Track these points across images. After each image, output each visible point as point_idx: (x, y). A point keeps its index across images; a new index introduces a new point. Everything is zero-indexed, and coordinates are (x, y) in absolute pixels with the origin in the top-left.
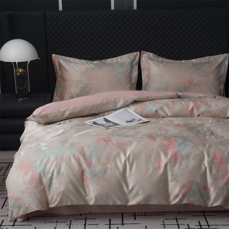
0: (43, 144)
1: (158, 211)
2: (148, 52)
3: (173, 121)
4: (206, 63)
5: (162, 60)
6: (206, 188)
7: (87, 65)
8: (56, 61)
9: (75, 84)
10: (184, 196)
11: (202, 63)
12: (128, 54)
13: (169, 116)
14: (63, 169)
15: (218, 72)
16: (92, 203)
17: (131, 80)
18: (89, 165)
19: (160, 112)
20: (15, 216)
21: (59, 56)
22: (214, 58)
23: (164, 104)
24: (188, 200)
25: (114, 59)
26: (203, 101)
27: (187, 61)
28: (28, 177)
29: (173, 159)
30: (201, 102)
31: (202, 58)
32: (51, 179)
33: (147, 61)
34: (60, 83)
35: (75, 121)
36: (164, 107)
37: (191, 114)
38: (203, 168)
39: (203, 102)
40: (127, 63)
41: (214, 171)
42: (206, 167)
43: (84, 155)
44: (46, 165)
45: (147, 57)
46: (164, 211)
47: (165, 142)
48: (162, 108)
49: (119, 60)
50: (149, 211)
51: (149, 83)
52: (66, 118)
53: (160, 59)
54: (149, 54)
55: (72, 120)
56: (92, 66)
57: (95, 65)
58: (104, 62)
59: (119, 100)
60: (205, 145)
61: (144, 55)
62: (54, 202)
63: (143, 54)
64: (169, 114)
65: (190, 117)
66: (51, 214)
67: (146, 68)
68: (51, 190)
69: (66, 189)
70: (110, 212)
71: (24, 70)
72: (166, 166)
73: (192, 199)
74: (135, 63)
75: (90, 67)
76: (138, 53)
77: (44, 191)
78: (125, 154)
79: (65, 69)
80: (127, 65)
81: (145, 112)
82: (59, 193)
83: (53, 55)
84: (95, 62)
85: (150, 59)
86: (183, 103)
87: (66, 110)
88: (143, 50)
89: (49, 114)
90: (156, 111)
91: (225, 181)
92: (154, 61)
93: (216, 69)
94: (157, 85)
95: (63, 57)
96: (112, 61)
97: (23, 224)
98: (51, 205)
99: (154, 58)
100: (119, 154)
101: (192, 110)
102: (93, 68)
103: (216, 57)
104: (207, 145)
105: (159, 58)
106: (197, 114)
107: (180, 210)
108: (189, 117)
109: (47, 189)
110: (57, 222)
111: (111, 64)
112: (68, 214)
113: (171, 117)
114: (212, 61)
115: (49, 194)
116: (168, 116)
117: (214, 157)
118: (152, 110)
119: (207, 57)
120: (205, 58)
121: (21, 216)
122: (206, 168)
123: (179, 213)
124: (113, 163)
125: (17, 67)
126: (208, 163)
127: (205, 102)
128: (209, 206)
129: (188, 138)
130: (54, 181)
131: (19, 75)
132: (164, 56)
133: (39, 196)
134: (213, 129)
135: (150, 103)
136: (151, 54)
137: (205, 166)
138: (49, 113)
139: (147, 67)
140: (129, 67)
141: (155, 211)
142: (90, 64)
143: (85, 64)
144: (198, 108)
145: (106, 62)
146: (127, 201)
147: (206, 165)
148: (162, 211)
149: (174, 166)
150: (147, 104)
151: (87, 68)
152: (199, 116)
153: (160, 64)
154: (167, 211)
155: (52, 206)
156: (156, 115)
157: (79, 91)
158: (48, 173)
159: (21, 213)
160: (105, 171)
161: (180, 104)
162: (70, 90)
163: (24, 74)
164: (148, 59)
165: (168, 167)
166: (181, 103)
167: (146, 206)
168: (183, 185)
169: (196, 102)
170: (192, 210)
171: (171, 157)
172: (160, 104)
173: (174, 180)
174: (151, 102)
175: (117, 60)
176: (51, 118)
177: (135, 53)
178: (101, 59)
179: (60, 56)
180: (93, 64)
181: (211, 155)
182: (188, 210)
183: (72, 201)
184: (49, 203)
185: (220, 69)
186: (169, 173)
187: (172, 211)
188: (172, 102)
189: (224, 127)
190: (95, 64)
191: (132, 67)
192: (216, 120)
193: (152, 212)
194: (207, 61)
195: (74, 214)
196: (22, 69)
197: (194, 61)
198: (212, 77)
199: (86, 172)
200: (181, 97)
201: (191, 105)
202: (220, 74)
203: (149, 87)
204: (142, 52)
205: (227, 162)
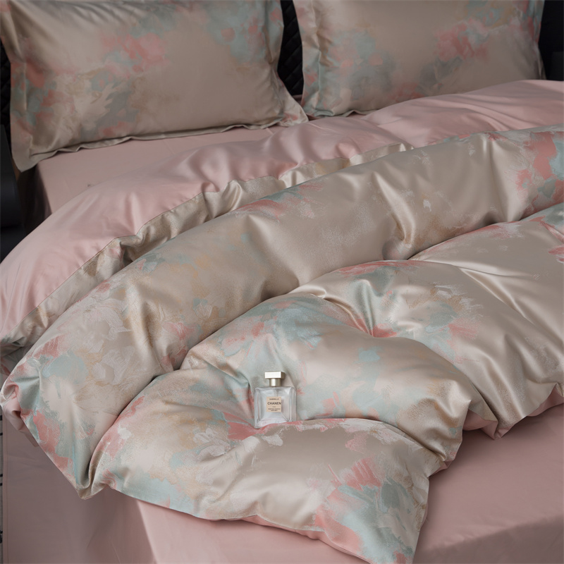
9: (88, 84)
34: (26, 82)
51: (328, 58)
57: (148, 10)
75: (133, 19)
94: (359, 62)
102: (144, 21)
139: (313, 4)
140: (260, 9)
151: (124, 24)
157: (107, 107)
162: (73, 109)
202: (531, 10)
203: (329, 71)
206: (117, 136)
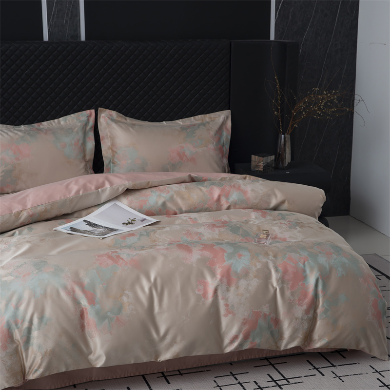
1: (199, 366)
2: (108, 110)
3: (195, 218)
4: (200, 125)
5: (131, 122)
6: (277, 322)
7: (10, 133)
10: (246, 337)
11: (194, 125)
12: (76, 114)
13: (184, 211)
14: (48, 312)
15: (219, 139)
16: (100, 364)
17: (84, 156)
18: (92, 300)
19: (170, 205)
22: (211, 118)
23: (175, 192)
24: (252, 343)
25: (54, 122)
26: (233, 184)
27: (169, 123)
29: (225, 280)
30: (231, 186)
31: (192, 118)
32: (29, 330)
33: (108, 124)
35: (39, 229)
36: (175, 196)
37: (217, 206)
38: (272, 290)
39: (234, 186)
40: (77, 129)
41: (288, 293)
42: (275, 289)
43: (81, 285)
44: (17, 308)
45: (109, 118)
46: (209, 364)
47: (207, 253)
48: (172, 199)
49: (62, 123)
50: (184, 368)
51: (115, 160)
52: (21, 223)
53: (128, 121)
54: (110, 113)
55: (33, 226)
56: (19, 133)
57: (25, 133)
58: (38, 127)
59: (103, 188)
60: (267, 254)
61: (103, 115)
62: (36, 370)
64: (184, 209)
65: (216, 211)
67: (107, 135)
68: (30, 351)
70: (122, 377)
72: (216, 291)
73: (257, 341)
74: (88, 127)
75: (17, 136)
76: (93, 111)
77: (16, 353)
78: (148, 278)
80: (77, 132)
81: (146, 207)
82: (46, 353)
84: (22, 127)
85: (113, 120)
86: (203, 188)
87: (22, 211)
88: (100, 107)
90: (164, 204)
91: (305, 307)
92: (121, 124)
93: (215, 135)
96: (51, 125)
98: (31, 375)
99: (119, 119)
100: (138, 280)
101: (219, 199)
102: (22, 137)
103: (212, 115)
104: (271, 253)
105: (126, 119)
106: (225, 206)
107: (233, 360)
108: (214, 211)
109: (22, 348)
111: (50, 129)
113: (186, 212)
114: (208, 123)
115: (27, 356)
117: (285, 272)
118: (157, 203)
119: (199, 116)
120: (196, 117)
124: (131, 295)
126: (278, 281)
127: (236, 186)
128: (282, 348)
129: (239, 244)
130: (35, 333)
132: (133, 116)
133: (9, 363)
134: (266, 227)
135: (151, 191)
136: (114, 113)
137: (273, 286)
139: (109, 134)
140: (81, 134)
142: (16, 132)
143: (5, 131)
144: (227, 196)
145: (41, 127)
147: (275, 284)
149: (228, 290)
150: (148, 193)
151: (12, 138)
152: (229, 208)
153: (131, 129)
154: (213, 363)
155: (31, 377)
156: (162, 211)
158: (23, 321)
160: (120, 309)
161: (199, 191)
164: (109, 121)
165: (219, 293)
166: (201, 190)
168: (244, 319)
169: (223, 187)
170: (250, 358)
171: (222, 276)
172: (169, 192)
173: (230, 313)
174: (152, 189)
175: (59, 123)
177: (88, 112)
178: (31, 122)
180: (20, 131)
181: (280, 269)
183: (66, 365)
184: (27, 372)
185: (221, 135)
186: (222, 303)
187: (221, 362)
188: (186, 188)
189: (280, 223)
190: (22, 131)
191: (85, 134)
193: (190, 367)
194: (199, 122)
195: (63, 386)
197: (180, 122)
198: (211, 146)
199: (87, 314)
200: (196, 179)
201: (216, 192)
202: (222, 142)
203: (115, 166)
204: (100, 110)
205: (305, 278)
206: (6, 192)
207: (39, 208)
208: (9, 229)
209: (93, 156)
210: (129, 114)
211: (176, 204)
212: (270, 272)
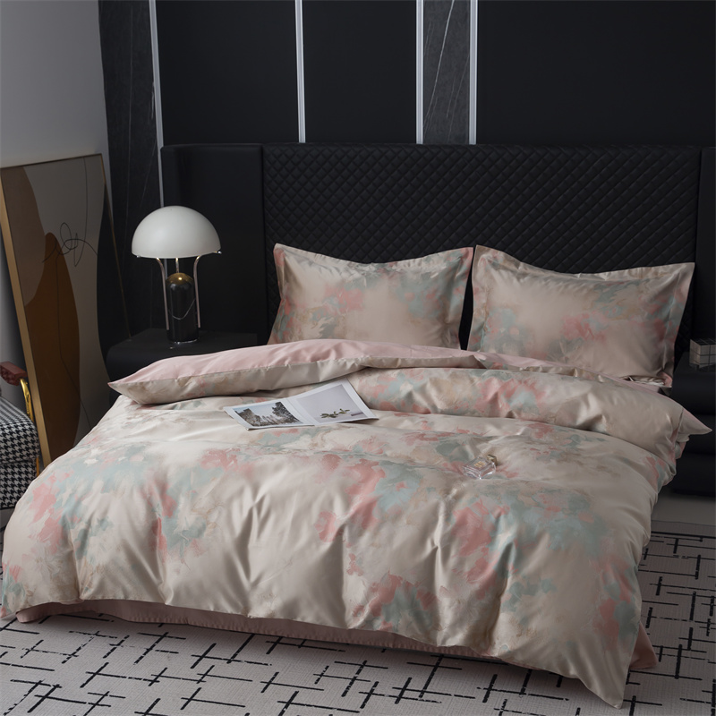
0: (95, 452)
1: (336, 641)
2: (492, 250)
4: (630, 283)
5: (524, 270)
6: (430, 599)
7: (344, 274)
8: (282, 260)
9: (311, 315)
10: (375, 612)
11: (622, 283)
12: (447, 252)
13: (439, 411)
15: (659, 310)
17: (444, 316)
18: (171, 510)
19: (418, 398)
20: (12, 607)
21: (289, 248)
22: (656, 273)
23: (431, 380)
24: (385, 623)
27: (588, 276)
28: (41, 525)
29: (360, 518)
30: (520, 382)
31: (627, 271)
32: (85, 534)
33: (487, 271)
34: (284, 312)
35: (210, 404)
36: (429, 386)
37: (491, 410)
38: (429, 549)
39: (525, 382)
40: (437, 274)
41: (452, 561)
42: (435, 547)
43: (163, 488)
44: (79, 502)
45: (490, 261)
46: (349, 642)
48: (422, 390)
49: (424, 264)
50: (313, 638)
51: (486, 326)
52: (188, 394)
53: (520, 268)
54: (495, 255)
55: (204, 401)
56: (357, 275)
57: (364, 274)
58: (389, 268)
60: (447, 492)
61: (484, 256)
62: (87, 589)
63: (482, 252)
64: (440, 405)
65: (489, 417)
66: (101, 615)
67: (483, 288)
68: (83, 560)
69: (114, 561)
70: (226, 628)
71: (187, 278)
72: (340, 532)
73: (392, 622)
74: (458, 274)
75: (351, 278)
76: (471, 249)
77: (69, 560)
79: (295, 280)
80: (436, 279)
81: (382, 397)
82: (98, 567)
83: (278, 246)
85: (495, 265)
86: (477, 380)
87: (190, 378)
88: (481, 245)
89: (148, 383)
90: (410, 395)
91: (477, 586)
92: (503, 272)
93: (651, 300)
94: (502, 330)
95: (300, 251)
96: (407, 266)
97: (25, 628)
98: (83, 594)
99: (506, 265)
101: (495, 399)
102: (356, 280)
103: (661, 269)
104: (454, 491)
105: (517, 266)
106: (505, 412)
108: (485, 416)
109: (75, 556)
110: (96, 634)
111: (402, 273)
112: (133, 620)
113: (443, 412)
114: (648, 280)
115: (80, 567)
116: (436, 411)
117: (462, 523)
118: (399, 392)
119: (639, 269)
120: (634, 270)
121: (23, 611)
122: (434, 551)
123: (384, 650)
124: (224, 513)
125: (178, 270)
126: (443, 537)
127: (530, 382)
128: (439, 644)
129: (416, 469)
130: (92, 540)
131: (176, 287)
132: (532, 261)
133: (57, 570)
134: (499, 455)
135: (399, 374)
136: (501, 255)
137: (433, 543)
138: (148, 380)
139: (486, 286)
140: (441, 283)
141: (328, 640)
142: (354, 272)
143: (342, 270)
144: (509, 396)
145: (394, 267)
146: (247, 609)
147: (437, 542)
148: (344, 642)
149: (360, 534)
150: (392, 376)
151: (343, 281)
152: (510, 415)
153: (515, 280)
154: (355, 642)
155: (85, 596)
156: (405, 407)
157: (321, 333)
158: (80, 520)
159: (22, 605)
160: (200, 532)
161: (468, 381)
163: (186, 287)
164: (489, 266)
165: (346, 536)
166: (472, 381)
167: (290, 623)
168: (374, 584)
169: (507, 381)
171: (357, 512)
172: (422, 377)
173: (355, 570)
174: (404, 371)
175: (419, 264)
176: (154, 392)
177: (463, 250)
178: (384, 260)
179: (293, 249)
180: (358, 271)
181: (455, 518)
182: (405, 647)
183: (125, 592)
184: (80, 587)
185: (666, 302)
186: (347, 552)
187: (368, 644)
188: (453, 376)
189: (532, 449)
190: (364, 271)
191: (451, 283)
192: (537, 430)
193: (321, 639)
194: (636, 278)
195: (147, 621)
196: (183, 274)
197: (604, 276)
198: (638, 319)
199: (161, 527)
201: (495, 386)
202: (665, 314)
204: (479, 249)
205: (491, 539)
207: (216, 377)
208: (173, 400)
209: (460, 316)
210: (527, 258)
211: (428, 398)
212: (436, 521)
